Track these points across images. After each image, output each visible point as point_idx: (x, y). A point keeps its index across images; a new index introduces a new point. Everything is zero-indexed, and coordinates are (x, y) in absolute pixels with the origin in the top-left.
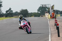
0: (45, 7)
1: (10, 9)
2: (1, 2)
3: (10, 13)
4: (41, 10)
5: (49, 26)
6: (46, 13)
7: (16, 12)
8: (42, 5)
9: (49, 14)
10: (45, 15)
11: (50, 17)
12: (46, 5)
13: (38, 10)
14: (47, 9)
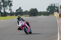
0: (54, 6)
1: (20, 8)
2: (12, 2)
3: (20, 12)
4: (50, 9)
5: (58, 25)
6: (55, 12)
7: (26, 11)
8: (51, 5)
9: (58, 13)
10: (54, 14)
11: (58, 16)
12: (55, 5)
13: (47, 9)
14: (56, 8)
